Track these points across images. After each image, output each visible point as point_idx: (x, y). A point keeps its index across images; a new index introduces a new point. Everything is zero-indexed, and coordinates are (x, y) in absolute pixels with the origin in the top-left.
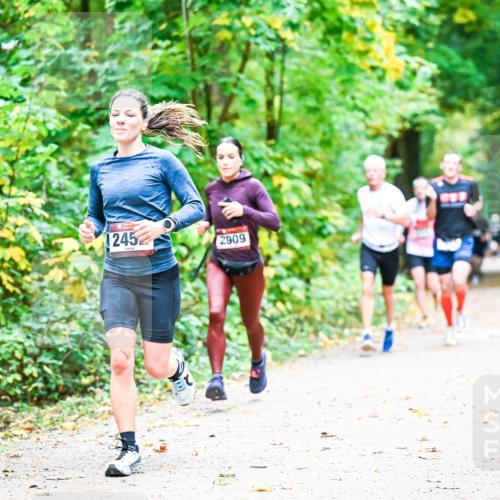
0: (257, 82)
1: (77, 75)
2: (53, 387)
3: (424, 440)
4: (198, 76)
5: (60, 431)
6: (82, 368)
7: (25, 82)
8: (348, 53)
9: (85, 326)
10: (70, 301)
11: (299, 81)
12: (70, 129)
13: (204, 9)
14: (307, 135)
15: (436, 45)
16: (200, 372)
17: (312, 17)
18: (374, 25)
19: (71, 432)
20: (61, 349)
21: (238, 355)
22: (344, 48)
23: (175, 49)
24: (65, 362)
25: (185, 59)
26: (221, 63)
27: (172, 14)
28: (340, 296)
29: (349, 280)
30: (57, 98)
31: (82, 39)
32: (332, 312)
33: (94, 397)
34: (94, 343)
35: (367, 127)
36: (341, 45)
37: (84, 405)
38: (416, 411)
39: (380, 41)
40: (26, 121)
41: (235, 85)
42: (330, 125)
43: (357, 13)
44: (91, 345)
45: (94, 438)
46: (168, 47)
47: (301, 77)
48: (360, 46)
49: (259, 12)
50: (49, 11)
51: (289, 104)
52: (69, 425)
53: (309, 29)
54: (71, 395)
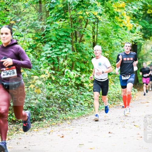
0: (90, 30)
1: (38, 29)
2: (31, 119)
3: (138, 134)
4: (73, 29)
5: (33, 131)
6: (39, 113)
7: (23, 31)
8: (116, 22)
9: (40, 101)
10: (36, 94)
11: (102, 30)
12: (36, 44)
13: (75, 10)
14: (105, 46)
15: (142, 20)
16: (73, 115)
17: (106, 12)
18: (124, 14)
19: (36, 132)
20: (33, 108)
21: (84, 110)
22: (115, 21)
23: (66, 21)
24: (34, 111)
25: (69, 24)
26: (80, 25)
27: (65, 11)
28: (114, 92)
29: (117, 88)
30: (32, 35)
31: (40, 18)
32: (111, 97)
33: (43, 122)
34: (43, 106)
35: (122, 43)
36: (114, 20)
37: (40, 124)
38: (136, 126)
39: (125, 19)
40: (23, 42)
41: (84, 32)
42: (111, 43)
43: (119, 11)
44: (42, 107)
45: (43, 133)
46: (64, 21)
47: (103, 29)
48: (120, 20)
49: (91, 11)
50: (30, 11)
51: (99, 37)
52: (36, 130)
53: (105, 15)
54: (36, 121)
